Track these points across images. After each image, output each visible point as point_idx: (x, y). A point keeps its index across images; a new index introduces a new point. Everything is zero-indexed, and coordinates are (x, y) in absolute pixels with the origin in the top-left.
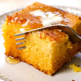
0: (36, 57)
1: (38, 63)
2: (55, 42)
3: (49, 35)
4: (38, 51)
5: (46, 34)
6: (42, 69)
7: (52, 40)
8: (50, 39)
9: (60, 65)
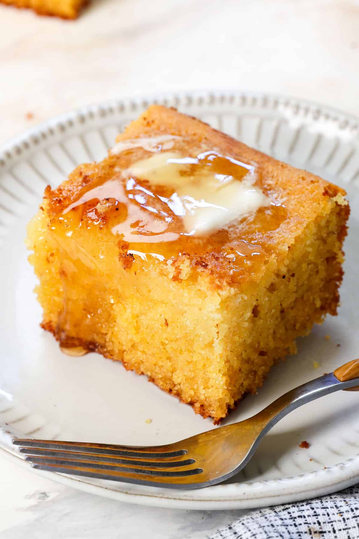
0: (164, 349)
1: (172, 372)
2: (233, 291)
3: (206, 266)
4: (169, 329)
5: (197, 263)
6: (188, 394)
7: (219, 287)
8: (212, 282)
9: (255, 372)
